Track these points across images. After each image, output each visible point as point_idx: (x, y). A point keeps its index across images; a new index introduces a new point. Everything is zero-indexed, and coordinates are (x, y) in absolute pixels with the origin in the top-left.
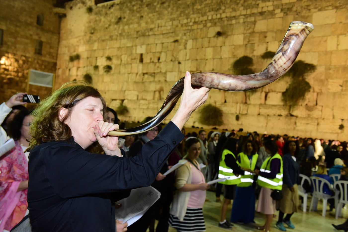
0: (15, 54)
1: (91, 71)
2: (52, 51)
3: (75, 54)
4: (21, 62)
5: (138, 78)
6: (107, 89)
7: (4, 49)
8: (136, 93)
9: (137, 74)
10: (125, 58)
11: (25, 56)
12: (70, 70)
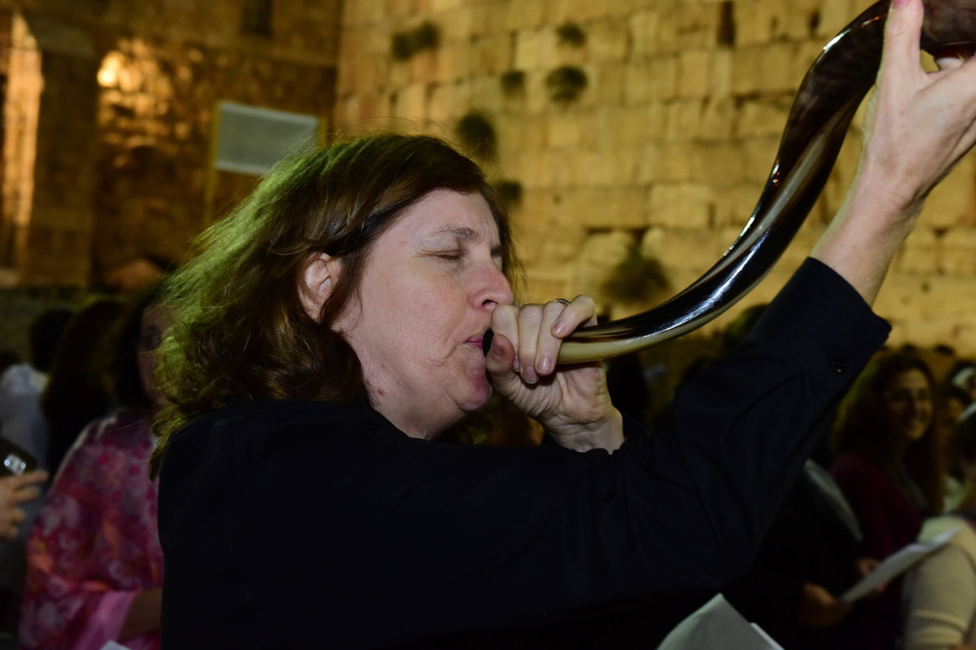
0: (157, 41)
1: (491, 99)
2: (316, 14)
3: (414, 22)
4: (184, 74)
5: (713, 123)
6: (564, 179)
7: (113, 17)
8: (702, 193)
9: (706, 101)
10: (645, 27)
11: (202, 48)
12: (394, 99)
